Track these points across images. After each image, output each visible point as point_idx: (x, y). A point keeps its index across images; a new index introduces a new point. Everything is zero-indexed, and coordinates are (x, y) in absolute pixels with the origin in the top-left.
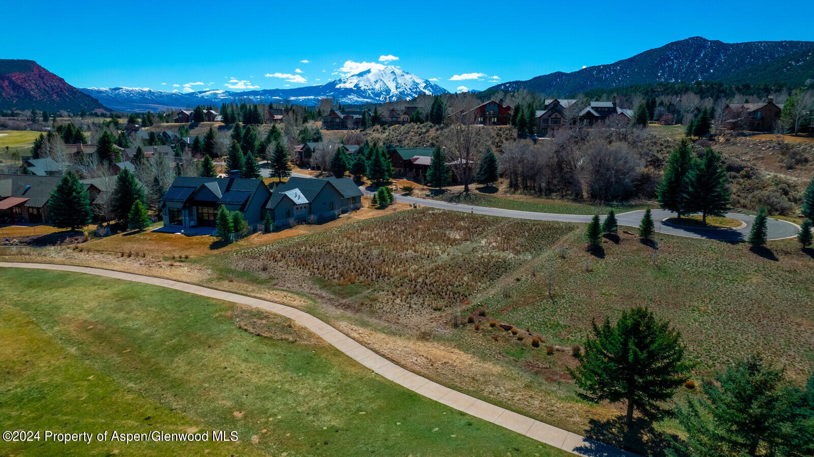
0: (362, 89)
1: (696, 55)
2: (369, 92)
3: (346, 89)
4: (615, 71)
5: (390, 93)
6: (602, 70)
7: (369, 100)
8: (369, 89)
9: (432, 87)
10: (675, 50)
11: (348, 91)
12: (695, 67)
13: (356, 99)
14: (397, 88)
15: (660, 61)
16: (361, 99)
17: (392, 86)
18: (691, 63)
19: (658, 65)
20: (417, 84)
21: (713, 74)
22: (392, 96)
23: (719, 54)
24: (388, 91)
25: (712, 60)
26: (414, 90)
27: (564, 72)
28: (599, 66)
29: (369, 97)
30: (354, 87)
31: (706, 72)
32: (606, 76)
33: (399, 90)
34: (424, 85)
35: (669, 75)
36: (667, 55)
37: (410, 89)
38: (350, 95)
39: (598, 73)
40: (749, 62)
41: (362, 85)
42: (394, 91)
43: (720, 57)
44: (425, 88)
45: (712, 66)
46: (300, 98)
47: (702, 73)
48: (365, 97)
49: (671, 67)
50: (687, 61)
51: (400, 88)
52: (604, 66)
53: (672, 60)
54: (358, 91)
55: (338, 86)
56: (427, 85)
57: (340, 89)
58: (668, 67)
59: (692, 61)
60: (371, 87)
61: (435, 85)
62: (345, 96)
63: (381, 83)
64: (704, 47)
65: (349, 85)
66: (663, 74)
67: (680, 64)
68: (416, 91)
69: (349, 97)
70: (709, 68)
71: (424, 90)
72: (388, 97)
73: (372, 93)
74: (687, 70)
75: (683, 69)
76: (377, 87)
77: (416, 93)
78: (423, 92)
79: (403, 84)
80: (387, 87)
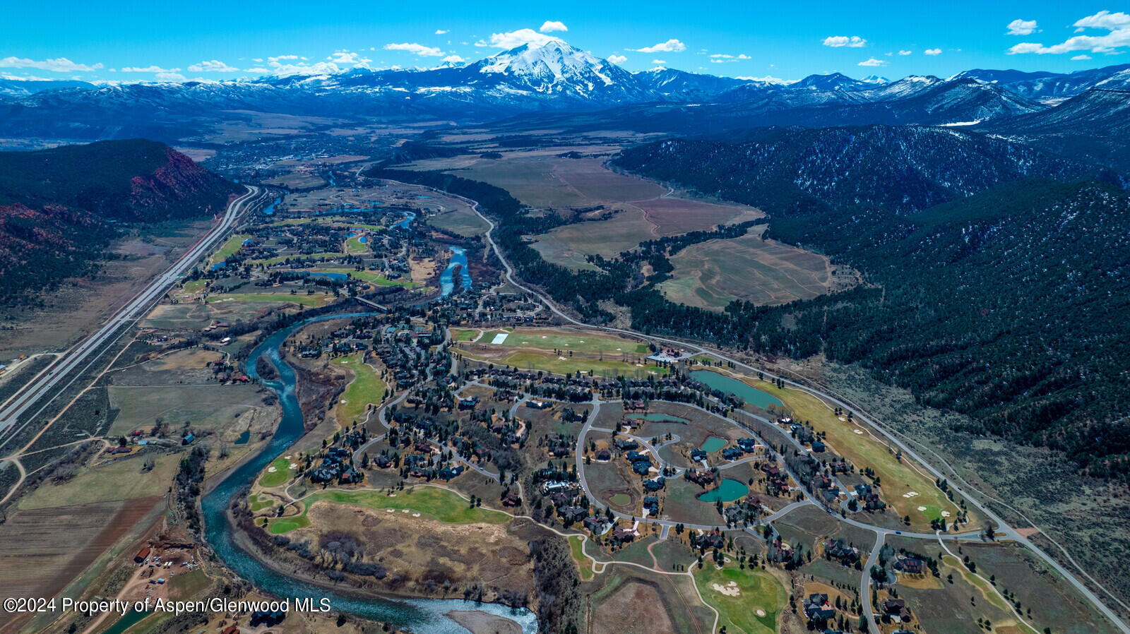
0: (516, 74)
1: (839, 151)
2: (526, 78)
3: (494, 74)
4: (769, 152)
5: (553, 80)
7: (525, 93)
8: (526, 75)
9: (610, 70)
11: (497, 78)
12: (834, 165)
13: (507, 90)
14: (563, 72)
15: (805, 154)
16: (513, 91)
17: (556, 69)
20: (592, 65)
22: (556, 85)
24: (551, 77)
25: (851, 161)
26: (587, 76)
29: (525, 88)
30: (505, 71)
31: (842, 175)
33: (565, 75)
34: (601, 66)
37: (581, 74)
38: (499, 84)
40: (878, 170)
41: (516, 70)
42: (559, 76)
44: (602, 71)
45: (848, 167)
46: (432, 89)
48: (519, 87)
49: (813, 162)
51: (567, 72)
53: (817, 155)
54: (509, 78)
55: (483, 71)
56: (605, 67)
57: (486, 74)
60: (528, 72)
61: (615, 66)
62: (492, 86)
63: (542, 66)
65: (498, 68)
66: (803, 172)
67: (823, 160)
68: (589, 76)
69: (498, 87)
70: (845, 170)
71: (600, 75)
72: (550, 85)
73: (529, 80)
74: (826, 170)
76: (536, 71)
77: (588, 79)
78: (600, 78)
79: (571, 66)
80: (550, 71)
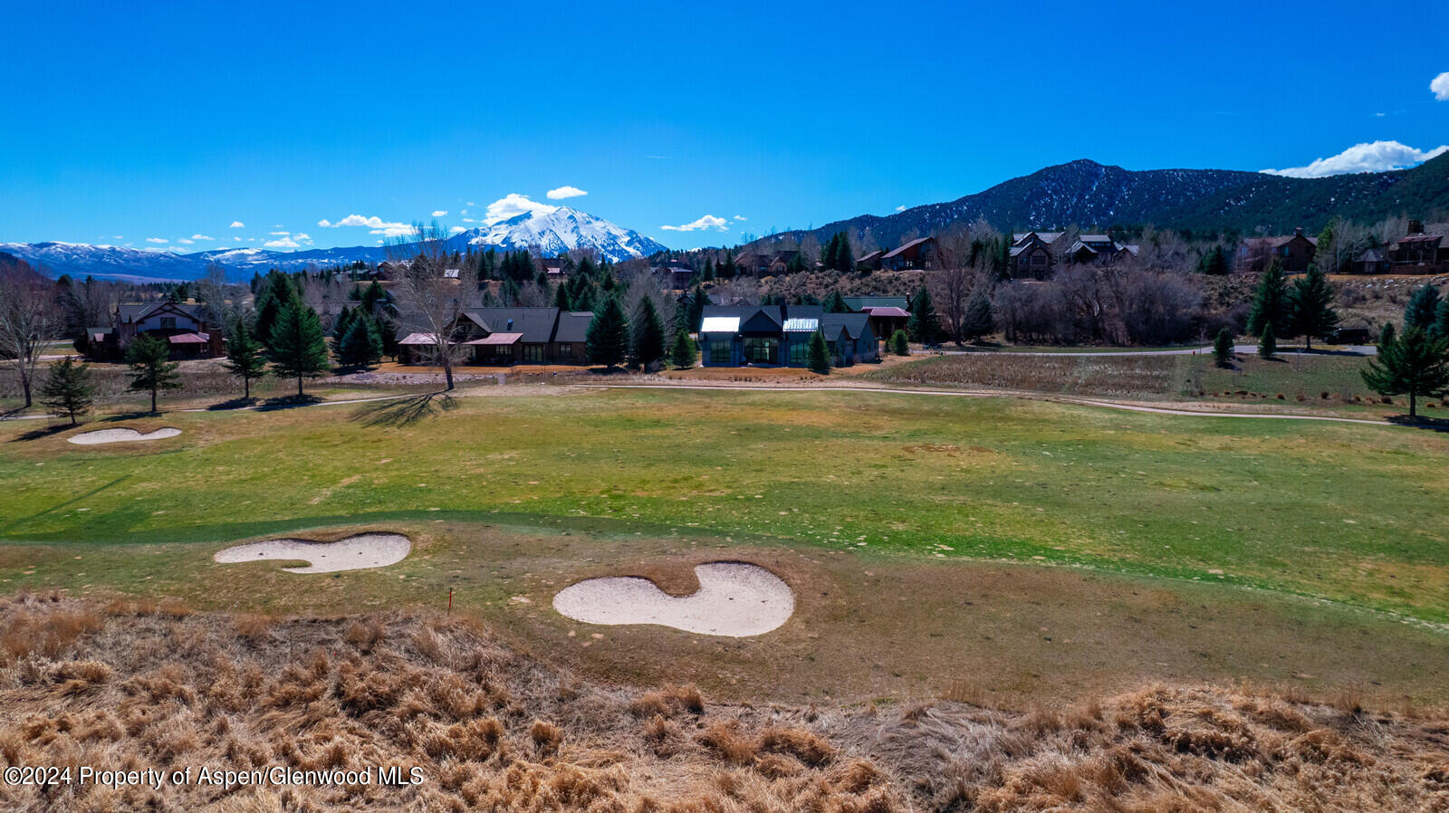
0: (517, 246)
1: (1086, 188)
3: (487, 246)
4: (960, 213)
5: (567, 252)
6: (939, 211)
8: (530, 247)
9: (640, 242)
10: (1053, 180)
12: (1086, 207)
14: (579, 244)
15: (1031, 197)
17: (570, 241)
18: (1079, 200)
19: (1028, 202)
20: (615, 238)
21: (1114, 218)
23: (1119, 186)
24: (563, 250)
25: (1111, 197)
26: (611, 248)
27: (875, 215)
28: (934, 206)
30: (503, 243)
31: (1104, 215)
32: (945, 221)
33: (582, 248)
34: (627, 239)
35: (1047, 219)
36: (1042, 188)
37: (603, 246)
39: (932, 217)
40: (1165, 200)
41: (517, 240)
42: (574, 249)
43: (1122, 191)
44: (629, 243)
45: (1111, 206)
47: (1098, 216)
50: (1072, 196)
51: (584, 244)
52: (941, 205)
53: (1051, 196)
55: (473, 241)
56: (633, 239)
57: (477, 246)
58: (1044, 206)
59: (1081, 197)
60: (533, 244)
61: (647, 239)
63: (551, 236)
64: (1097, 176)
65: (493, 240)
66: (1037, 218)
67: (1062, 202)
68: (614, 250)
70: (1107, 209)
71: (628, 248)
74: (1074, 212)
75: (1068, 209)
76: (544, 242)
77: (613, 252)
78: (626, 252)
79: (589, 237)
80: (562, 243)
